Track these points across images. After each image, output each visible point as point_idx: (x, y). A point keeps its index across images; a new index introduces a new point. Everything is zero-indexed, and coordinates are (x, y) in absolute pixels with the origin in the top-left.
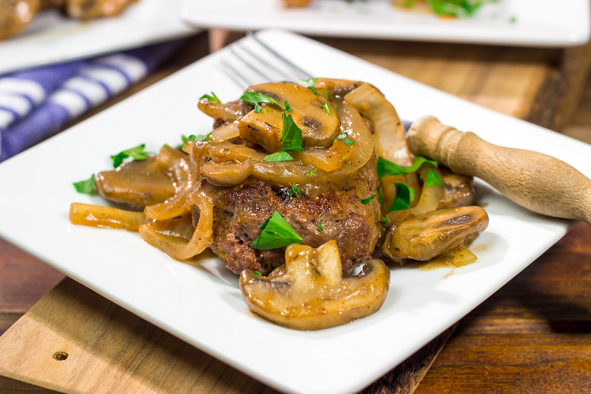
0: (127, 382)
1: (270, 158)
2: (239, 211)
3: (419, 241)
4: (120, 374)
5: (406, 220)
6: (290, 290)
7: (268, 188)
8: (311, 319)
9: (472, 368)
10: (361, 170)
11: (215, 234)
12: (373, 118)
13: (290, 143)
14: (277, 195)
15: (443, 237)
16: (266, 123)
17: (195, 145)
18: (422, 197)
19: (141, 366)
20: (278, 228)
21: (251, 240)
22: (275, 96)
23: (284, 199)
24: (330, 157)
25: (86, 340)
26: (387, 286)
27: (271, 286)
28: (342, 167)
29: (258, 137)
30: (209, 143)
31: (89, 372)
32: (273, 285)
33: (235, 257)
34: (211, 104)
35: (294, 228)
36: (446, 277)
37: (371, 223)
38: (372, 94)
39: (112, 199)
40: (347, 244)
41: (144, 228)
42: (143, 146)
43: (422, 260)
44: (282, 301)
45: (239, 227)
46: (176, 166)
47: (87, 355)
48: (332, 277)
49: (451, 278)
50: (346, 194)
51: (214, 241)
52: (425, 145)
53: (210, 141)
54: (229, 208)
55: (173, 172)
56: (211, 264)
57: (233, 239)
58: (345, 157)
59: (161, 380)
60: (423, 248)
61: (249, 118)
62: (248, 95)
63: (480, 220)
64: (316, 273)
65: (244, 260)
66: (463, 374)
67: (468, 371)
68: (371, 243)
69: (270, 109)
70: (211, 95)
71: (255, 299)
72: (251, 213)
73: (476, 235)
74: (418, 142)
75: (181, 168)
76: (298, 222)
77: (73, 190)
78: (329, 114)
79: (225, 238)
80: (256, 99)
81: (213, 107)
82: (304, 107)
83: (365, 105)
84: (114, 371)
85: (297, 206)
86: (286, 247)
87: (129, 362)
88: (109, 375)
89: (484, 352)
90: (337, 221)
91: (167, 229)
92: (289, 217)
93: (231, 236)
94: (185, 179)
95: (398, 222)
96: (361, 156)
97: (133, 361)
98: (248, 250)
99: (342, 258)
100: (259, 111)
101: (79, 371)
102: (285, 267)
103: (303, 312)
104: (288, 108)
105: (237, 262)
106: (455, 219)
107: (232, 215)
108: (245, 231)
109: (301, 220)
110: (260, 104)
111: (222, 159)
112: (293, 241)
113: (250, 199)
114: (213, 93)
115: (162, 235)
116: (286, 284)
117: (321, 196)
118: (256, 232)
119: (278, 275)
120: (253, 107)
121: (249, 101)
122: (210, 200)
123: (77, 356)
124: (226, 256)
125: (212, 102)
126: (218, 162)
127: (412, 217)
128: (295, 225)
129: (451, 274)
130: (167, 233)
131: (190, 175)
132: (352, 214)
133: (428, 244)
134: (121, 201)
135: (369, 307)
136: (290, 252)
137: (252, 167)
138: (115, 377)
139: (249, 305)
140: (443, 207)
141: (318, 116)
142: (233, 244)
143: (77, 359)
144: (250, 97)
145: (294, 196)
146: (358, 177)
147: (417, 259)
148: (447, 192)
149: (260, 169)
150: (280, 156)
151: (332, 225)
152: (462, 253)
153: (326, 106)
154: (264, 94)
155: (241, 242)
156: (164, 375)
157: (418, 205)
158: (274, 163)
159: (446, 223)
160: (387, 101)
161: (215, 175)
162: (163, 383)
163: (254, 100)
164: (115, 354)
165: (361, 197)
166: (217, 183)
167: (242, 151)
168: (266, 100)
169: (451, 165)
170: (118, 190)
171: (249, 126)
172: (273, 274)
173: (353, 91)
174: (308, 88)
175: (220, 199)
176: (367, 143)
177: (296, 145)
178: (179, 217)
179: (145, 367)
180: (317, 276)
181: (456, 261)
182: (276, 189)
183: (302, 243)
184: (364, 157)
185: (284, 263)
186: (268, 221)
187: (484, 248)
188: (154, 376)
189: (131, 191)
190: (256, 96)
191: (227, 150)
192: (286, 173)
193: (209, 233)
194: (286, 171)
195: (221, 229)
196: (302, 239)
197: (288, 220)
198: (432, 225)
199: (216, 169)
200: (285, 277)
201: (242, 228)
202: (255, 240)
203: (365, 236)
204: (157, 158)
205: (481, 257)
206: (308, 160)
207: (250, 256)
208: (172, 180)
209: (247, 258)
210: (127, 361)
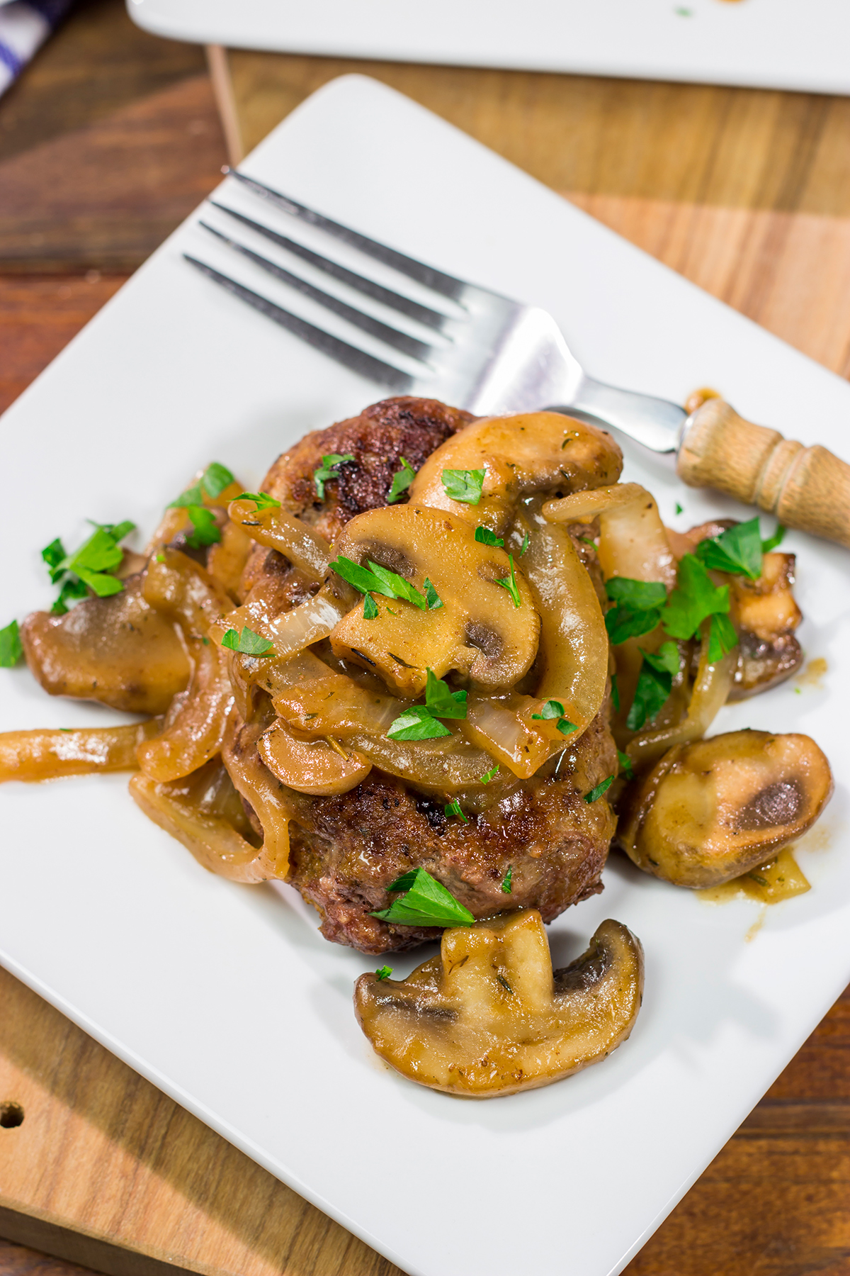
0: (147, 1188)
1: (401, 733)
3: (699, 862)
4: (131, 1165)
7: (401, 795)
8: (497, 1090)
14: (418, 809)
16: (392, 655)
19: (169, 1139)
21: (370, 905)
22: (402, 561)
23: (433, 825)
24: (528, 750)
27: (415, 1018)
31: (71, 1163)
32: (420, 1017)
33: (339, 929)
34: (260, 523)
35: (458, 889)
36: (750, 934)
45: (347, 882)
47: (62, 1112)
48: (535, 996)
49: (760, 937)
53: (271, 658)
57: (333, 894)
59: (211, 1178)
60: (706, 875)
61: (355, 630)
62: (345, 567)
65: (357, 937)
69: (398, 606)
76: (465, 881)
78: (516, 606)
79: (315, 880)
81: (264, 531)
82: (465, 587)
84: (120, 1157)
85: (461, 845)
87: (145, 1128)
88: (111, 1169)
92: (443, 865)
93: (328, 887)
97: (151, 1126)
98: (364, 920)
100: (373, 614)
101: (51, 1157)
104: (432, 598)
105: (342, 936)
106: (769, 792)
107: (328, 845)
108: (359, 891)
109: (471, 878)
110: (374, 593)
111: (306, 735)
112: (455, 924)
113: (364, 820)
116: (446, 1014)
118: (380, 896)
119: (429, 993)
120: (359, 599)
121: (350, 580)
123: (42, 1113)
129: (759, 926)
133: (717, 870)
138: (124, 1175)
141: (495, 614)
142: (332, 902)
143: (42, 1124)
144: (350, 571)
145: (454, 819)
150: (421, 728)
152: (781, 872)
153: (510, 581)
155: (351, 902)
156: (215, 1164)
158: (409, 745)
159: (750, 811)
162: (217, 1187)
163: (360, 582)
165: (585, 787)
171: (354, 651)
181: (769, 889)
188: (195, 1166)
191: (312, 714)
196: (469, 917)
198: (725, 812)
200: (443, 998)
201: (351, 883)
202: (378, 909)
207: (368, 931)
209: (364, 936)
210: (141, 1125)
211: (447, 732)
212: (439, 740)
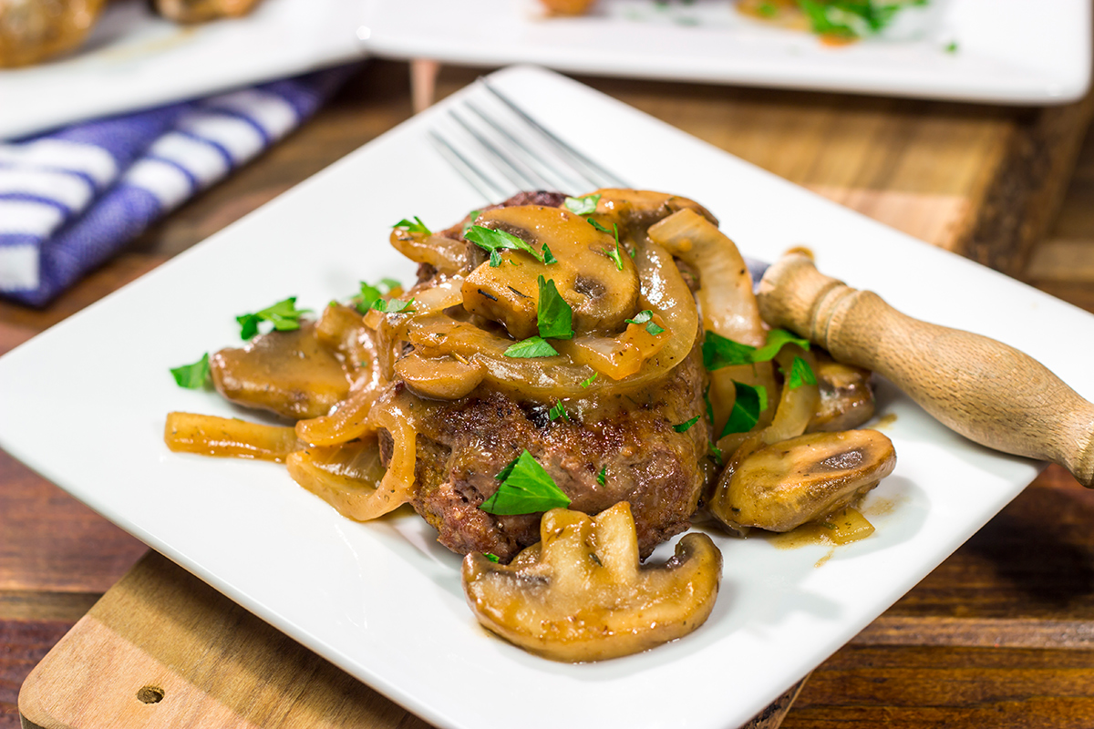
1: (515, 351)
2: (462, 446)
3: (774, 497)
5: (752, 453)
6: (549, 592)
7: (513, 405)
8: (584, 645)
9: (862, 710)
10: (675, 371)
11: (419, 482)
12: (698, 263)
13: (550, 326)
14: (527, 417)
15: (816, 493)
16: (510, 287)
17: (386, 319)
18: (781, 407)
19: (290, 715)
20: (529, 481)
21: (482, 497)
22: (526, 235)
23: (539, 426)
24: (621, 354)
25: (195, 665)
26: (716, 584)
27: (515, 583)
28: (643, 368)
29: (496, 310)
30: (410, 317)
32: (519, 583)
33: (455, 526)
34: (413, 238)
35: (558, 479)
36: (821, 562)
37: (691, 466)
38: (698, 226)
39: (238, 402)
40: (649, 505)
41: (296, 458)
42: (293, 300)
43: (778, 530)
44: (534, 612)
45: (462, 475)
46: (351, 342)
47: (198, 695)
48: (621, 569)
49: (829, 565)
50: (649, 416)
51: (418, 494)
52: (788, 310)
53: (411, 313)
54: (444, 440)
55: (346, 353)
56: (413, 526)
57: (451, 494)
58: (646, 354)
60: (781, 510)
61: (482, 276)
62: (478, 232)
63: (881, 461)
64: (594, 561)
65: (469, 532)
66: (846, 722)
67: (856, 716)
68: (691, 500)
69: (517, 260)
70: (415, 222)
71: (488, 607)
72: (482, 451)
73: (875, 485)
74: (776, 305)
75: (360, 346)
76: (563, 469)
77: (171, 380)
78: (620, 269)
79: (436, 492)
80: (493, 240)
81: (416, 245)
82: (577, 255)
83: (684, 244)
84: (245, 726)
85: (563, 440)
86: (543, 513)
87: (270, 707)
89: (884, 680)
90: (632, 466)
91: (335, 461)
92: (548, 459)
93: (447, 489)
94: (367, 367)
95: (739, 460)
96: (676, 347)
97: (276, 707)
98: (476, 514)
99: (638, 528)
100: (498, 263)
101: (182, 723)
102: (540, 549)
103: (571, 632)
104: (548, 257)
105: (456, 536)
106: (838, 456)
107: (449, 450)
108: (472, 482)
109: (569, 465)
110: (499, 250)
111: (433, 352)
112: (555, 504)
113: (481, 425)
114: (416, 218)
115: (325, 472)
116: (542, 580)
117: (605, 422)
118: (491, 484)
119: (528, 565)
120: (487, 255)
121: (480, 243)
122: (411, 421)
123: (179, 695)
124: (438, 521)
125: (414, 234)
126: (426, 357)
127: (764, 447)
128: (558, 474)
129: (827, 558)
130: (335, 468)
131: (376, 362)
132: (658, 453)
133: (790, 505)
134: (257, 406)
135: (685, 623)
136: (549, 523)
137: (485, 368)
139: (477, 616)
140: (818, 428)
141: (602, 273)
142: (450, 502)
143: (179, 701)
144: (481, 235)
145: (558, 421)
146: (671, 383)
147: (770, 528)
148: (825, 396)
149: (499, 371)
150: (532, 348)
151: (623, 472)
152: (849, 519)
153: (615, 253)
154: (506, 231)
155: (465, 500)
157: (774, 423)
158: (521, 360)
159: (820, 465)
160: (722, 236)
161: (420, 382)
163: (488, 243)
164: (246, 692)
165: (675, 420)
166: (424, 394)
167: (467, 335)
168: (510, 243)
169: (833, 350)
170: (249, 385)
171: (479, 291)
172: (519, 560)
173: (663, 222)
174: (585, 215)
175: (429, 422)
176: (686, 321)
177: (561, 329)
178: (356, 440)
179: (297, 718)
180: (596, 567)
181: (838, 533)
182: (526, 406)
183: (570, 507)
184: (682, 346)
185: (539, 539)
186: (511, 466)
187: (887, 507)
189: (272, 389)
190: (493, 235)
191: (441, 335)
192: (544, 378)
193: (408, 481)
194: (544, 376)
195: (430, 474)
196: (568, 500)
197: (546, 464)
198: (799, 468)
199: (423, 371)
200: (540, 568)
201: (466, 476)
202: (488, 499)
203: (681, 491)
204: (317, 326)
205: (883, 526)
206: (582, 356)
207: (478, 525)
208: (344, 368)
209: (475, 530)
210: (266, 706)
211: (553, 352)
212: (544, 358)
